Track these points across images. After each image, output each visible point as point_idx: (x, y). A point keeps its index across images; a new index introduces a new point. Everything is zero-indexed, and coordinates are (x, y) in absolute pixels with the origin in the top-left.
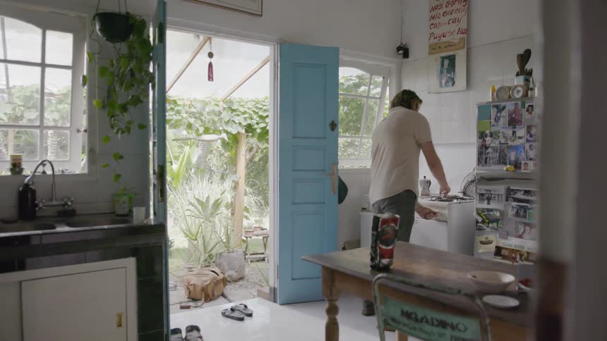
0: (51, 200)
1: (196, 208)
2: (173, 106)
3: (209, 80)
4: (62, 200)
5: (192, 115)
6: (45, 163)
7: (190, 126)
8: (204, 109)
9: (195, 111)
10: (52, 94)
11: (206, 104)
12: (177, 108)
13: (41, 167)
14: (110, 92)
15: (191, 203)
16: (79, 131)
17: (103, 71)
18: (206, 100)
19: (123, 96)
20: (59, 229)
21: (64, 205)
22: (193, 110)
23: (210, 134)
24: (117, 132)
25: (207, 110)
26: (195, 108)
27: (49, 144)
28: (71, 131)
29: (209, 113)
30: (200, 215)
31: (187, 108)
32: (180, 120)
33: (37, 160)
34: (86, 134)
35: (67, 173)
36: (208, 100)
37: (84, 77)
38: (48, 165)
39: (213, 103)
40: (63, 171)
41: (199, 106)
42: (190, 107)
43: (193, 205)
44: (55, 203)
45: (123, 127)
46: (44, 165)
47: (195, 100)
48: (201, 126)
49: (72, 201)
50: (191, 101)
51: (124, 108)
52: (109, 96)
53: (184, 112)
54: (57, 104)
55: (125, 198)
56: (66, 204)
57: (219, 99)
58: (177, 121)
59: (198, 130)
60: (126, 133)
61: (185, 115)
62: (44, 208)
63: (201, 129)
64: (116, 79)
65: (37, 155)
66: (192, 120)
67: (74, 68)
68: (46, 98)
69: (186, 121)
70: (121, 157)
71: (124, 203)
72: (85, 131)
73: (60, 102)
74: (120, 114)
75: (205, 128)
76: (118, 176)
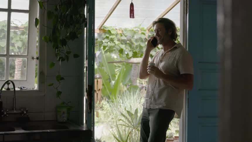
0: (13, 109)
1: (126, 118)
2: (108, 35)
3: (131, 17)
4: (20, 110)
5: (123, 42)
6: (9, 82)
7: (121, 51)
8: (133, 36)
9: (126, 38)
10: (17, 28)
11: (134, 33)
12: (111, 37)
13: (6, 85)
14: (55, 30)
15: (122, 114)
16: (33, 58)
17: (50, 14)
18: (135, 29)
19: (64, 33)
20: (17, 132)
21: (21, 114)
22: (123, 38)
23: (137, 57)
24: (59, 60)
25: (135, 37)
26: (126, 36)
27: (16, 64)
28: (27, 59)
29: (136, 40)
30: (130, 124)
31: (119, 36)
32: (114, 47)
33: (5, 79)
34: (38, 61)
35: (24, 89)
36: (136, 29)
37: (36, 19)
38: (11, 84)
39: (140, 32)
40: (21, 88)
41: (129, 34)
42: (121, 36)
43: (124, 116)
44: (15, 112)
45: (64, 56)
46: (9, 84)
47: (126, 30)
48: (130, 51)
49: (27, 111)
50: (122, 31)
51: (64, 43)
52: (54, 32)
53: (116, 39)
54: (20, 35)
55: (65, 110)
56: (23, 112)
57: (145, 28)
58: (110, 47)
59: (127, 55)
60: (66, 61)
61: (117, 42)
62: (8, 115)
63: (131, 54)
64: (59, 20)
65: (4, 76)
66: (123, 47)
67: (30, 11)
68: (11, 30)
69: (118, 48)
70: (62, 79)
71: (64, 113)
72: (37, 58)
73: (23, 34)
74: (61, 46)
75: (133, 52)
76: (59, 93)
